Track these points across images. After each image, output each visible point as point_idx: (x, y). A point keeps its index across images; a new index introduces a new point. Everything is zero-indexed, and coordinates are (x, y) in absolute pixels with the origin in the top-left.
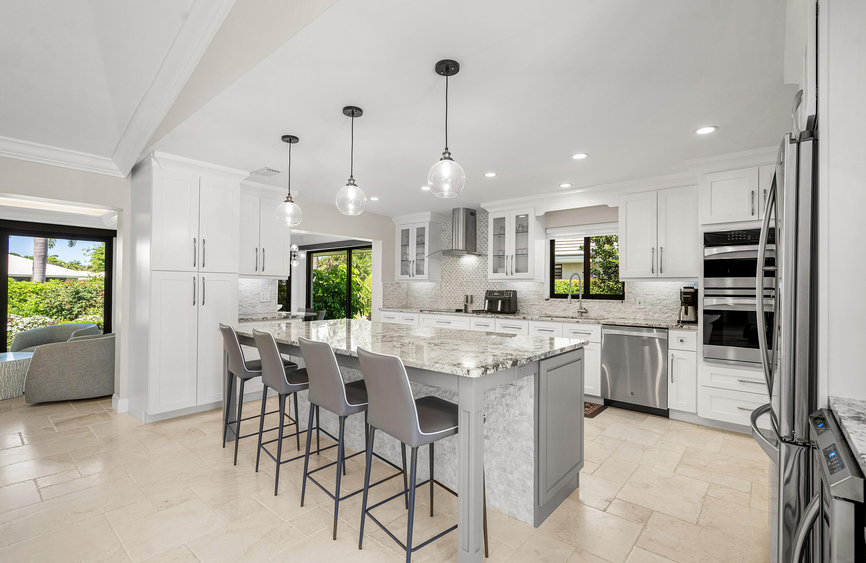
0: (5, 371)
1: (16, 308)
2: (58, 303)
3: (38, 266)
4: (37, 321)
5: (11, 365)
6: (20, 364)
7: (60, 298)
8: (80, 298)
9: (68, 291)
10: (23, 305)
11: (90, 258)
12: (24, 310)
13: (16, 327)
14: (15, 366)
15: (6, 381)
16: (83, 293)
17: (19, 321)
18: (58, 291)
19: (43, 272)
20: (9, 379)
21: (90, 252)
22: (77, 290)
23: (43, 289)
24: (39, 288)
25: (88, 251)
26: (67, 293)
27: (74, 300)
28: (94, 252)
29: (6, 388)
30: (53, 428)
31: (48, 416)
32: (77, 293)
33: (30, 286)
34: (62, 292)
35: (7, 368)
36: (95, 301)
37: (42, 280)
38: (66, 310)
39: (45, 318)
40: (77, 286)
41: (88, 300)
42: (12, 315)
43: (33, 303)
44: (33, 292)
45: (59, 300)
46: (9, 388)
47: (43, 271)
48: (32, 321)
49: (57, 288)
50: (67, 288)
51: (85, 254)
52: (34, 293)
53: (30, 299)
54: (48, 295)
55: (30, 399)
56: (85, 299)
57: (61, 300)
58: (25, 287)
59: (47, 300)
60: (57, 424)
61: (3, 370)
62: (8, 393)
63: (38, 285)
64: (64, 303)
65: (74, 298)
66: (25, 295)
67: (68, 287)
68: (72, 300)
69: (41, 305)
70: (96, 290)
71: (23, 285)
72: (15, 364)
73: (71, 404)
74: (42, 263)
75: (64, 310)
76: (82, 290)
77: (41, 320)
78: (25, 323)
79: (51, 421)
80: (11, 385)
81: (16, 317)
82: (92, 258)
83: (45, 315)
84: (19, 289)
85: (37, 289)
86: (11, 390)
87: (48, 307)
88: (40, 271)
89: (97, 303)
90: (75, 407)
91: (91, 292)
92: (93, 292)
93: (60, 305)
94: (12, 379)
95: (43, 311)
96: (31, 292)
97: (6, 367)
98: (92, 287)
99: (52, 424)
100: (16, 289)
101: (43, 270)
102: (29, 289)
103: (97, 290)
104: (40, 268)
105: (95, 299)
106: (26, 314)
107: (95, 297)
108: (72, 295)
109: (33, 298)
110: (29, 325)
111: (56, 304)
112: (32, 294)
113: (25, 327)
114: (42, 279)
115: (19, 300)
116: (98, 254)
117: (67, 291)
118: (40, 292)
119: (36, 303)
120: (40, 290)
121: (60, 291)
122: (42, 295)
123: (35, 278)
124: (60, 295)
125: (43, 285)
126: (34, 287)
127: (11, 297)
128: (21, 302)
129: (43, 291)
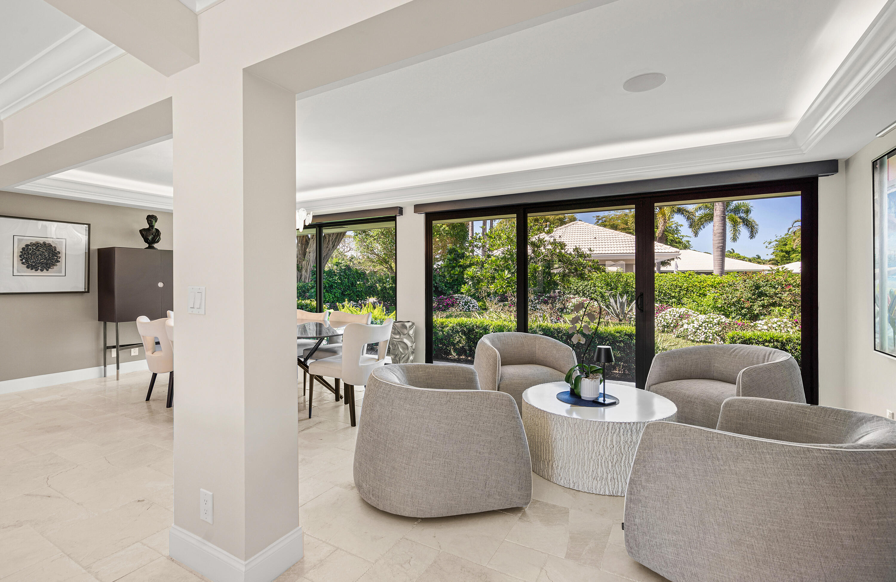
0: (612, 441)
1: (695, 303)
2: (735, 299)
3: (717, 258)
4: (712, 320)
5: (622, 431)
7: (738, 294)
8: (761, 294)
9: (747, 285)
10: (702, 300)
11: (772, 250)
12: (703, 306)
13: (692, 324)
14: (629, 434)
15: (614, 460)
16: (764, 288)
17: (696, 318)
18: (735, 286)
19: (722, 265)
20: (618, 457)
21: (772, 244)
22: (757, 284)
23: (721, 283)
24: (718, 282)
25: (770, 243)
26: (745, 287)
27: (754, 296)
28: (776, 244)
29: (615, 474)
32: (758, 287)
33: (710, 280)
34: (740, 286)
35: (615, 435)
36: (780, 298)
37: (721, 273)
38: (746, 308)
39: (720, 317)
40: (757, 278)
41: (771, 297)
43: (712, 298)
44: (712, 286)
45: (736, 295)
46: (619, 476)
47: (722, 263)
48: (707, 320)
49: (734, 281)
51: (767, 247)
52: (713, 288)
53: (709, 294)
54: (725, 290)
56: (767, 296)
57: (740, 296)
58: (705, 281)
59: (725, 297)
61: (609, 439)
62: (618, 484)
63: (717, 279)
64: (742, 299)
65: (754, 294)
66: (704, 289)
67: (747, 280)
68: (751, 296)
69: (720, 300)
70: (781, 284)
71: (702, 279)
72: (629, 431)
74: (720, 255)
75: (743, 308)
76: (763, 283)
77: (717, 319)
78: (700, 321)
80: (622, 470)
81: (694, 313)
82: (774, 251)
83: (722, 313)
84: (699, 282)
85: (716, 283)
86: (623, 480)
87: (725, 303)
89: (783, 301)
91: (775, 287)
92: (776, 286)
93: (738, 301)
94: (624, 458)
95: (720, 308)
96: (710, 286)
97: (614, 433)
98: (775, 281)
100: (696, 283)
102: (708, 283)
103: (783, 285)
104: (718, 264)
105: (779, 295)
106: (704, 311)
107: (780, 293)
108: (751, 291)
109: (712, 292)
110: (704, 325)
111: (733, 300)
112: (711, 288)
113: (699, 326)
114: (721, 271)
115: (699, 294)
116: (781, 246)
118: (718, 286)
119: (714, 299)
120: (718, 284)
121: (737, 285)
122: (720, 289)
123: (715, 271)
124: (737, 290)
125: (721, 279)
126: (713, 280)
127: (692, 291)
128: (700, 296)
129: (721, 285)
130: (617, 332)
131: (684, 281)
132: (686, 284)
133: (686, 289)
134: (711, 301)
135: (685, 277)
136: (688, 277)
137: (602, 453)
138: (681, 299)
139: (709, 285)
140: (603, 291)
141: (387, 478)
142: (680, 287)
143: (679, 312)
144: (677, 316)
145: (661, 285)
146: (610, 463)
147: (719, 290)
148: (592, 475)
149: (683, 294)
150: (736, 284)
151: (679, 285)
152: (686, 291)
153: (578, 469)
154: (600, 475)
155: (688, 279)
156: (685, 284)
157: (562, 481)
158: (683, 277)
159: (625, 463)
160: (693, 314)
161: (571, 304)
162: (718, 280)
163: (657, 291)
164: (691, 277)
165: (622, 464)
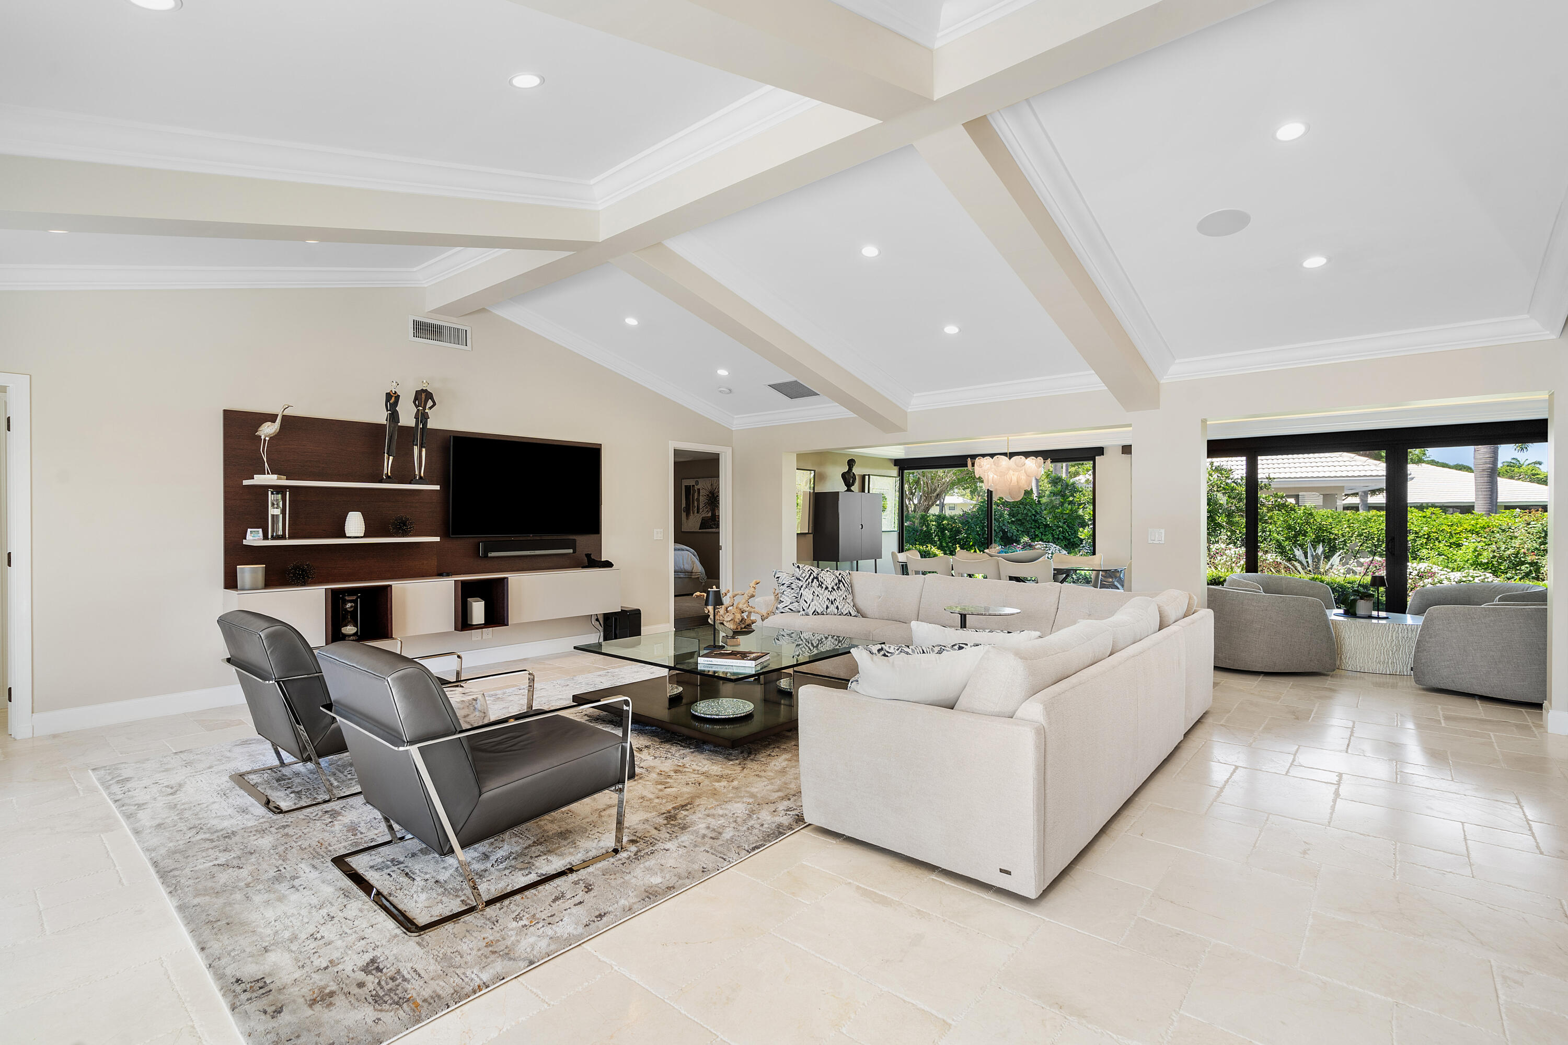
0: (1392, 636)
1: (1443, 556)
2: (1511, 551)
3: (1481, 487)
4: (1472, 579)
5: (1400, 630)
6: (1412, 631)
7: (1516, 543)
9: (1531, 530)
10: (1455, 552)
12: (1455, 561)
14: (1406, 632)
17: (1444, 577)
18: (1512, 531)
19: (1490, 498)
20: (1397, 648)
23: (1489, 527)
24: (1482, 525)
26: (1529, 533)
27: (1542, 546)
29: (1394, 659)
30: (1439, 721)
31: (1440, 707)
33: (1467, 521)
34: (1521, 533)
35: (1395, 633)
37: (1489, 511)
38: (1529, 563)
39: (1485, 575)
42: (1434, 566)
43: (1471, 549)
44: (1472, 532)
45: (1514, 545)
46: (1397, 661)
47: (1490, 495)
48: (1464, 579)
49: (1510, 524)
50: (1529, 524)
52: (1473, 534)
53: (1467, 544)
54: (1494, 537)
55: (1420, 679)
57: (1518, 546)
58: (1459, 523)
59: (1494, 547)
60: (1447, 718)
61: (1390, 635)
62: (1397, 666)
63: (1480, 520)
64: (1523, 550)
65: (1543, 543)
66: (1458, 536)
67: (1532, 523)
68: (1538, 547)
69: (1485, 554)
71: (1454, 518)
72: (1406, 630)
73: (1478, 702)
74: (1487, 482)
75: (1523, 563)
77: (1479, 578)
78: (1452, 580)
79: (1441, 713)
80: (1400, 657)
81: (1441, 570)
83: (1490, 571)
84: (1449, 526)
85: (1478, 526)
86: (1400, 664)
87: (1494, 557)
88: (1485, 495)
90: (1482, 706)
93: (1516, 555)
94: (1401, 649)
95: (1487, 563)
96: (1468, 531)
99: (1441, 716)
100: (1444, 527)
101: (1489, 493)
102: (1465, 526)
104: (1484, 491)
106: (1458, 568)
108: (1539, 538)
109: (1472, 541)
111: (1508, 552)
112: (1470, 535)
114: (1489, 508)
115: (1449, 544)
117: (1529, 530)
118: (1482, 532)
119: (1475, 550)
120: (1483, 528)
121: (1515, 530)
122: (1486, 535)
123: (1478, 508)
124: (1516, 537)
125: (1488, 520)
126: (1473, 522)
127: (1437, 539)
128: (1451, 547)
129: (1487, 530)
130: (1349, 583)
131: (1423, 523)
132: (1427, 528)
133: (1426, 536)
134: (1470, 554)
135: (1424, 517)
136: (1429, 518)
137: (1384, 645)
138: (1418, 551)
139: (1466, 529)
140: (1280, 538)
141: (1242, 648)
142: (1416, 533)
143: (1418, 568)
144: (1414, 575)
145: (1382, 529)
146: (1390, 652)
147: (1485, 537)
148: (1376, 661)
149: (1422, 544)
150: (1513, 528)
151: (1415, 529)
152: (1427, 538)
153: (1364, 657)
154: (1382, 660)
155: (1429, 520)
156: (1425, 528)
157: (1350, 667)
158: (1420, 517)
159: (1402, 651)
160: (1439, 571)
161: (1225, 557)
162: (1483, 521)
163: (1376, 539)
164: (1434, 516)
165: (1400, 653)
